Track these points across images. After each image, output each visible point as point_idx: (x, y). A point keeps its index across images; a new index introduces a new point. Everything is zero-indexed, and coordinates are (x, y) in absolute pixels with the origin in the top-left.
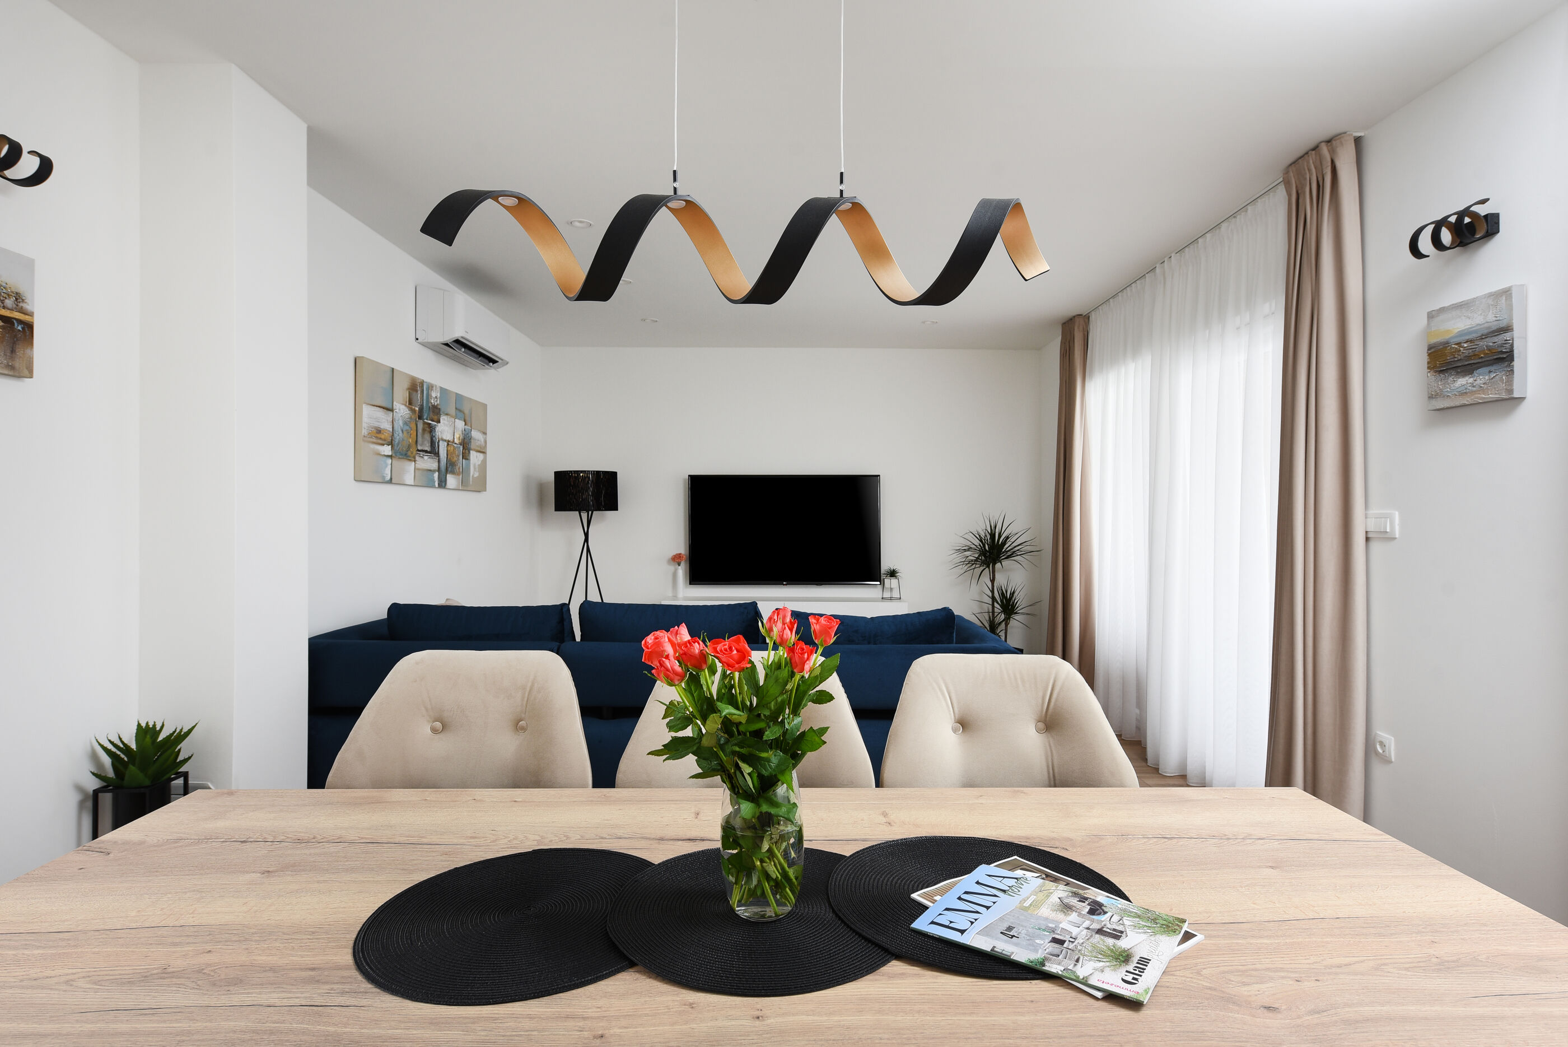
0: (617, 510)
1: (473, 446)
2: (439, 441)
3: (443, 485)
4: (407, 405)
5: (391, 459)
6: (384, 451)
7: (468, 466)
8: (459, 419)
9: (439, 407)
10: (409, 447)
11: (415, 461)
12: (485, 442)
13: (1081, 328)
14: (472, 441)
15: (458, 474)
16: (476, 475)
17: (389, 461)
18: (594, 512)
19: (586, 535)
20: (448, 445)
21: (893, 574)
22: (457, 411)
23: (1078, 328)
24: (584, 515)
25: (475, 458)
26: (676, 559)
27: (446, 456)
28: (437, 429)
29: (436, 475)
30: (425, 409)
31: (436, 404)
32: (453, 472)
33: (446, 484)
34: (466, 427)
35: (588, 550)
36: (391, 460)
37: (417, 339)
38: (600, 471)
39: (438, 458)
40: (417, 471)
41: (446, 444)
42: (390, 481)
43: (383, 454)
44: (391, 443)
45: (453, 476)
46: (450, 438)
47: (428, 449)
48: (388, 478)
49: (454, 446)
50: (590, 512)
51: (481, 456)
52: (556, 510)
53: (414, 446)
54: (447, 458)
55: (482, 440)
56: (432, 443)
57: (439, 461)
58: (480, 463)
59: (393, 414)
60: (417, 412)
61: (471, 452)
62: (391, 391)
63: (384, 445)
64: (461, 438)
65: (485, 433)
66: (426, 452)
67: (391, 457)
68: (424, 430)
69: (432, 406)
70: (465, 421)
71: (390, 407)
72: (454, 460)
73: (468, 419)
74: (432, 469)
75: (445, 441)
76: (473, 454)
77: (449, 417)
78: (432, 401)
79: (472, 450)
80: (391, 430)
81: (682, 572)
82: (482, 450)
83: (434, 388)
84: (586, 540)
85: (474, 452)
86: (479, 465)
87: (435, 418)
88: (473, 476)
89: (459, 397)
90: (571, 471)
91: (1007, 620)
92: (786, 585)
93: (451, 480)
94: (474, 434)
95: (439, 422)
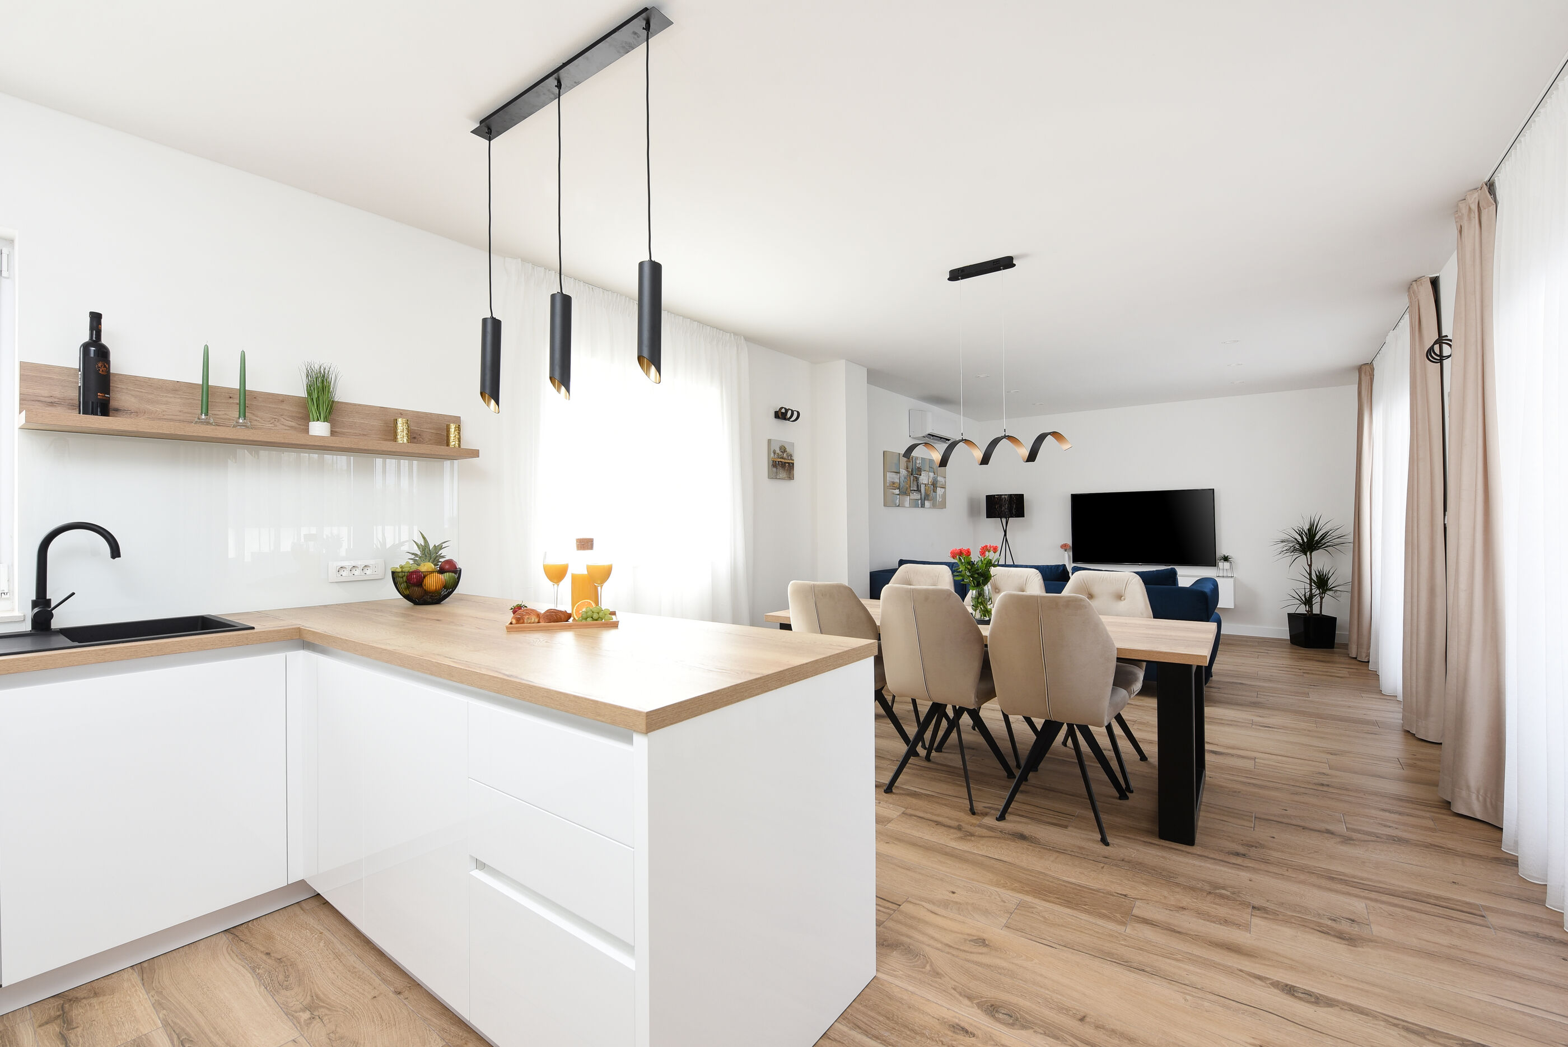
0: (1024, 517)
1: (939, 485)
2: (921, 485)
4: (906, 469)
6: (896, 492)
7: (936, 495)
8: (931, 472)
9: (921, 468)
10: (907, 489)
11: (910, 496)
12: (945, 482)
14: (938, 483)
15: (931, 500)
16: (941, 500)
17: (899, 497)
18: (1010, 518)
19: (1005, 531)
21: (1226, 559)
22: (930, 468)
23: (1367, 371)
24: (1004, 520)
25: (940, 491)
26: (1065, 547)
27: (924, 492)
28: (920, 479)
29: (920, 501)
30: (914, 470)
31: (919, 466)
32: (928, 500)
33: (924, 506)
34: (935, 475)
35: (1006, 540)
37: (910, 436)
38: (1013, 495)
39: (921, 493)
40: (911, 500)
41: (924, 486)
42: (899, 506)
43: (896, 494)
44: (899, 488)
46: (927, 483)
48: (898, 504)
49: (929, 487)
50: (1007, 518)
51: (943, 490)
52: (987, 518)
53: (909, 488)
56: (918, 486)
57: (921, 495)
58: (942, 494)
59: (900, 475)
60: (911, 472)
63: (896, 489)
64: (932, 482)
65: (945, 478)
66: (915, 490)
67: (899, 494)
68: (914, 480)
69: (918, 468)
70: (934, 473)
72: (929, 493)
74: (918, 499)
75: (924, 484)
76: (939, 489)
77: (925, 471)
78: (917, 466)
79: (938, 487)
80: (899, 482)
81: (1067, 555)
82: (943, 487)
84: (1005, 535)
87: (919, 473)
88: (939, 501)
90: (996, 495)
91: (1322, 598)
93: (927, 504)
94: (939, 478)
95: (921, 475)
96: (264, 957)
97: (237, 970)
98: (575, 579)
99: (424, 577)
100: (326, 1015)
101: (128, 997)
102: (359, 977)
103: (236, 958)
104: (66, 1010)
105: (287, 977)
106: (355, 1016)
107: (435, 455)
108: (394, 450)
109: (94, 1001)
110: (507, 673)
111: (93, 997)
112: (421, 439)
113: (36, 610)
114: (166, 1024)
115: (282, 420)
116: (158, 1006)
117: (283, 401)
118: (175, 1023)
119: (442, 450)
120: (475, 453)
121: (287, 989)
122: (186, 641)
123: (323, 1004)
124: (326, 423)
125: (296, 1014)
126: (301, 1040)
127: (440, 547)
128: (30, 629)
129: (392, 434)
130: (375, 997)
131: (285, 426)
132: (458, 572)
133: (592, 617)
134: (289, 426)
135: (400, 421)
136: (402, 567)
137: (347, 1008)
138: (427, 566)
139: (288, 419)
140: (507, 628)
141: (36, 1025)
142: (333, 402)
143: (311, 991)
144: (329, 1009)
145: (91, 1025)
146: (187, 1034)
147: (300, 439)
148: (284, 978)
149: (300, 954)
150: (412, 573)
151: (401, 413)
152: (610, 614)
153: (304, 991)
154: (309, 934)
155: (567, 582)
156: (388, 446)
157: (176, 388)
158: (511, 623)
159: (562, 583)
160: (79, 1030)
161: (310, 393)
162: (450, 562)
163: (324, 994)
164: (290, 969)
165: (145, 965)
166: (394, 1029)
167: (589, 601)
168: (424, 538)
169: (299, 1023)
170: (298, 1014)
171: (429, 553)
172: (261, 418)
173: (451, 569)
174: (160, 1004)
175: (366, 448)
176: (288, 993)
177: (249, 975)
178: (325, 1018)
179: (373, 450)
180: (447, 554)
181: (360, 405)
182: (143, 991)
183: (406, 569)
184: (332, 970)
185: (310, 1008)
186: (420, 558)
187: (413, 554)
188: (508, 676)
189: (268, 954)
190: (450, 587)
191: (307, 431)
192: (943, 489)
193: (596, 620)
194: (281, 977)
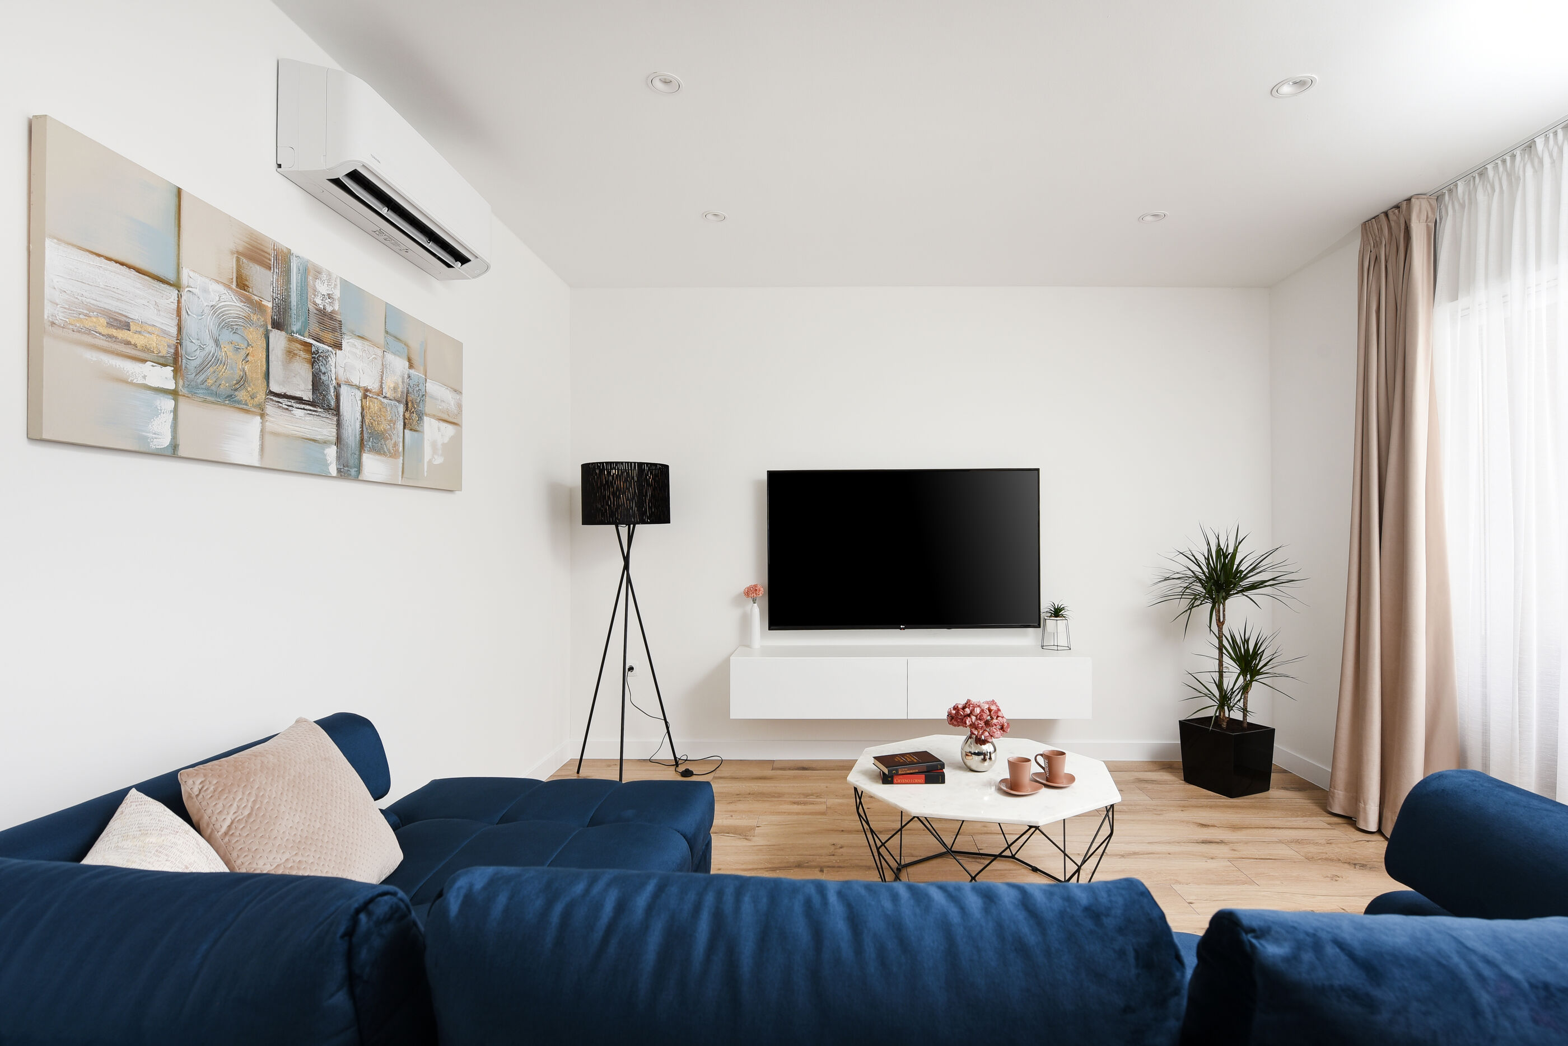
0: (669, 522)
1: (429, 407)
2: (339, 385)
3: (353, 471)
4: (234, 286)
5: (176, 401)
6: (145, 377)
7: (419, 445)
8: (394, 354)
9: (339, 317)
10: (242, 381)
11: (262, 416)
12: (460, 406)
13: (1424, 217)
14: (428, 399)
15: (394, 455)
16: (438, 460)
17: (169, 403)
18: (636, 525)
19: (626, 559)
20: (365, 397)
21: (1057, 613)
22: (390, 339)
23: (1419, 217)
24: (624, 530)
25: (432, 430)
26: (750, 592)
27: (360, 418)
28: (332, 361)
29: (332, 452)
30: (294, 311)
31: (329, 309)
32: (378, 451)
33: (359, 471)
34: (412, 371)
35: (629, 581)
36: (173, 402)
37: (280, 166)
38: (644, 463)
39: (335, 419)
40: (267, 437)
41: (359, 394)
42: (173, 452)
43: (141, 381)
44: (175, 361)
45: (377, 457)
46: (373, 385)
47: (308, 396)
48: (166, 441)
49: (382, 403)
50: (632, 526)
51: (449, 430)
52: (583, 523)
53: (261, 382)
54: (363, 422)
55: (452, 403)
56: (317, 384)
57: (339, 425)
58: (446, 440)
59: (179, 297)
60: (270, 311)
61: (425, 418)
62: (172, 240)
63: (144, 361)
64: (400, 390)
65: (458, 392)
66: (300, 400)
67: (174, 394)
68: (290, 354)
69: (319, 310)
70: (409, 360)
71: (171, 276)
72: (382, 428)
73: (417, 359)
74: (318, 437)
75: (358, 388)
76: (430, 426)
77: (366, 343)
78: (318, 301)
79: (426, 415)
80: (174, 331)
81: (758, 612)
82: (451, 420)
83: (324, 277)
84: (626, 567)
85: (433, 421)
86: (443, 444)
87: (328, 336)
88: (430, 462)
89: (391, 313)
90: (603, 463)
91: (1245, 689)
92: (904, 629)
93: (372, 465)
94: (432, 388)
95: (338, 346)
192: (450, 427)
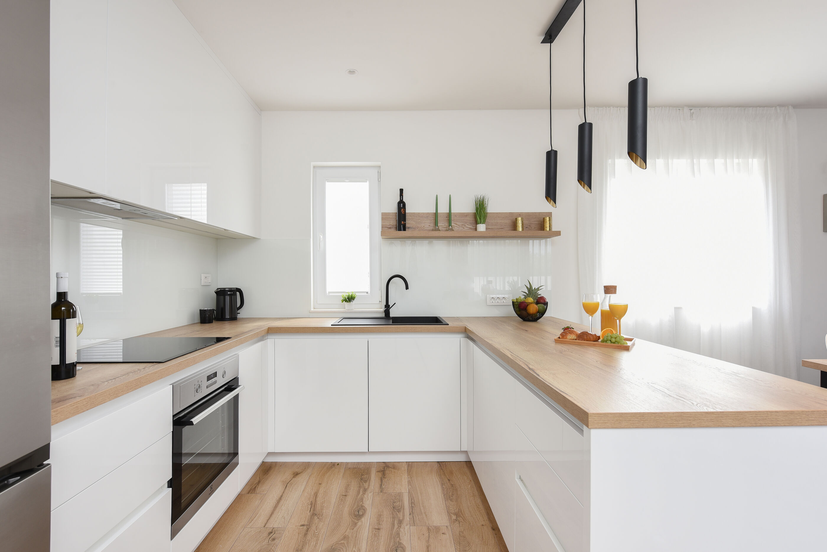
96: (447, 481)
97: (437, 482)
98: (603, 313)
99: (528, 305)
100: (462, 522)
101: (402, 474)
102: (479, 511)
103: (438, 476)
104: (385, 469)
105: (453, 495)
106: (473, 530)
107: (537, 236)
108: (514, 235)
109: (393, 470)
110: (531, 367)
111: (393, 468)
112: (530, 228)
113: (386, 309)
114: (409, 492)
115: (467, 225)
116: (409, 483)
117: (466, 216)
118: (412, 494)
119: (541, 233)
120: (558, 233)
121: (451, 500)
122: (423, 327)
123: (462, 516)
124: (483, 224)
125: (451, 515)
126: (449, 527)
127: (538, 289)
128: (384, 316)
129: (514, 226)
130: (483, 525)
131: (468, 228)
132: (546, 304)
133: (611, 341)
134: (469, 228)
135: (520, 219)
136: (517, 299)
137: (470, 523)
138: (530, 300)
139: (469, 224)
140: (555, 340)
141: (376, 471)
142: (487, 213)
143: (459, 507)
144: (464, 520)
145: (389, 479)
146: (414, 500)
147: (474, 234)
148: (451, 495)
149: (460, 487)
150: (522, 302)
151: (520, 215)
152: (624, 340)
153: (457, 505)
154: (466, 479)
155: (598, 314)
156: (513, 233)
157: (427, 215)
158: (559, 338)
159: (594, 315)
160: (386, 479)
161: (477, 211)
162: (542, 298)
163: (464, 511)
164: (455, 492)
165: (410, 463)
166: (486, 546)
167: (611, 329)
168: (530, 283)
169: (451, 519)
170: (452, 515)
171: (531, 291)
172: (458, 225)
173: (542, 302)
174: (410, 482)
175: (501, 235)
176: (451, 503)
177: (440, 486)
178: (461, 523)
179: (504, 236)
180: (542, 293)
181: (500, 213)
182: (407, 474)
183: (519, 301)
184: (470, 501)
185: (457, 514)
186: (527, 294)
187: (524, 292)
188: (530, 369)
189: (449, 480)
190: (542, 313)
191: (476, 229)
193: (614, 343)
194: (451, 494)
